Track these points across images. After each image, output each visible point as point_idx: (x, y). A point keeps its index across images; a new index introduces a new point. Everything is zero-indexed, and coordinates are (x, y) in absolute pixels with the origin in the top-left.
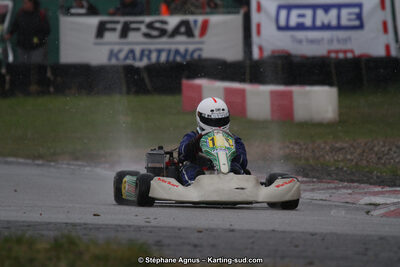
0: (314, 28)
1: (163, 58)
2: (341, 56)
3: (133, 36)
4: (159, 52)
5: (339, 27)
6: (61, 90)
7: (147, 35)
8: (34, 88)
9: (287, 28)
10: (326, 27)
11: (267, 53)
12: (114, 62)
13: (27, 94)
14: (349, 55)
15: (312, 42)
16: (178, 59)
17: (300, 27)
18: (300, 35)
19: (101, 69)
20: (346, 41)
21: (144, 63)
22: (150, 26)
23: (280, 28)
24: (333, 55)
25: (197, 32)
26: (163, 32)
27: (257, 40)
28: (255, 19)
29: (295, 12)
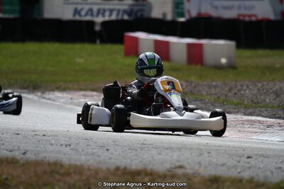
1: (114, 17)
2: (247, 19)
4: (111, 11)
11: (193, 14)
12: (77, 18)
14: (253, 19)
16: (126, 17)
24: (242, 18)
27: (186, 6)
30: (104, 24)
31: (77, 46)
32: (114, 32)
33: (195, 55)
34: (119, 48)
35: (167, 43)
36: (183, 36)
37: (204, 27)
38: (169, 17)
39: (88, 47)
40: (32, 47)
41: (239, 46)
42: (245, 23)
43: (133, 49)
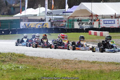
0: (108, 23)
1: (88, 28)
5: (112, 23)
7: (85, 24)
9: (105, 24)
10: (110, 23)
11: (102, 27)
12: (81, 28)
13: (69, 32)
15: (108, 25)
17: (106, 23)
18: (106, 24)
20: (113, 25)
21: (85, 28)
22: (86, 23)
23: (104, 24)
25: (92, 24)
26: (88, 24)
27: (101, 25)
28: (101, 22)
29: (105, 21)
30: (85, 29)
32: (87, 30)
33: (101, 35)
35: (96, 32)
36: (100, 31)
37: (104, 29)
38: (98, 28)
39: (82, 33)
40: (72, 33)
41: (109, 32)
42: (112, 28)
43: (90, 34)
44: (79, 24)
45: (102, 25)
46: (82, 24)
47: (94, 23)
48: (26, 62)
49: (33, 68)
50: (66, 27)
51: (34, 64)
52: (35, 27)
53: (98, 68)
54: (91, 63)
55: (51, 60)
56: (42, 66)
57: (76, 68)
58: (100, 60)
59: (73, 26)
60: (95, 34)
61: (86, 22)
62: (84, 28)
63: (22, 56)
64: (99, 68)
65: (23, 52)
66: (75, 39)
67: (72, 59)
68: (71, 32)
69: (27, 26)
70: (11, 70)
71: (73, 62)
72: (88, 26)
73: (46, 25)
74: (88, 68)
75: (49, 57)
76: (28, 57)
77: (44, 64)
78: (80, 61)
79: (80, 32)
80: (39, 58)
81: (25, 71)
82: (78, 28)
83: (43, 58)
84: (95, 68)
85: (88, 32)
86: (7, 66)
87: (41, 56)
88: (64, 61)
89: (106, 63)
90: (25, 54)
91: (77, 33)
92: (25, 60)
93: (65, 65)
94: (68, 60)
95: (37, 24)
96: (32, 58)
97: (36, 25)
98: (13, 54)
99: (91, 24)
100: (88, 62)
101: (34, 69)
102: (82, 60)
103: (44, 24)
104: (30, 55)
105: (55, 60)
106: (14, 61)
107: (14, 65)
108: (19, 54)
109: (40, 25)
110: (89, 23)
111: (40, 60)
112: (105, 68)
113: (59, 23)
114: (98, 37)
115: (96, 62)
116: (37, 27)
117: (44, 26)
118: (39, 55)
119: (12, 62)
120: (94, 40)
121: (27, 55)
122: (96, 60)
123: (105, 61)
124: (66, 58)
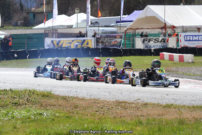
0: (193, 40)
1: (158, 48)
2: (199, 47)
3: (151, 42)
4: (157, 46)
6: (134, 55)
7: (154, 42)
8: (128, 54)
9: (187, 41)
10: (196, 40)
11: (182, 46)
12: (146, 49)
13: (127, 56)
15: (192, 44)
16: (161, 48)
17: (190, 40)
18: (190, 42)
19: (144, 49)
20: (200, 44)
21: (154, 48)
22: (155, 40)
23: (185, 41)
24: (197, 47)
25: (166, 41)
26: (158, 41)
27: (180, 43)
28: (180, 38)
29: (188, 37)
30: (154, 50)
31: (146, 57)
32: (157, 52)
33: (181, 59)
34: (158, 57)
35: (173, 55)
36: (178, 54)
37: (186, 50)
38: (175, 47)
39: (149, 57)
43: (163, 58)
44: (143, 42)
45: (183, 44)
46: (149, 42)
47: (168, 39)
48: (54, 105)
49: (66, 115)
50: (121, 46)
51: (68, 109)
52: (70, 46)
53: (176, 116)
54: (165, 107)
55: (95, 101)
56: (80, 112)
57: (138, 116)
58: (178, 103)
59: (133, 45)
60: (171, 59)
61: (155, 38)
62: (152, 49)
63: (47, 95)
64: (178, 116)
65: (49, 89)
66: (137, 66)
67: (132, 100)
68: (130, 56)
69: (55, 44)
70: (29, 118)
71: (133, 105)
72: (158, 45)
73: (88, 44)
74: (158, 115)
75: (93, 97)
76: (57, 97)
77: (84, 108)
78: (146, 104)
79: (145, 55)
80: (76, 98)
81: (53, 120)
82: (142, 48)
83: (83, 99)
84: (171, 116)
85: (159, 55)
86: (23, 112)
87: (80, 96)
88: (119, 103)
89: (188, 107)
90: (52, 93)
91: (140, 57)
92: (52, 101)
93: (119, 110)
94: (125, 102)
95: (73, 41)
96: (64, 99)
97: (71, 43)
98: (32, 93)
99: (164, 42)
100: (159, 105)
101: (67, 117)
102: (148, 101)
103: (84, 41)
104: (62, 94)
105: (103, 102)
106: (34, 103)
107: (34, 110)
108: (42, 92)
109: (77, 44)
110: (160, 40)
111: (78, 103)
112: (187, 115)
113: (110, 40)
114: (175, 64)
115: (172, 105)
116: (73, 47)
117: (85, 45)
118: (75, 93)
119: (31, 105)
120: (168, 68)
121: (56, 93)
122: (173, 102)
123: (187, 103)
124: (121, 98)
